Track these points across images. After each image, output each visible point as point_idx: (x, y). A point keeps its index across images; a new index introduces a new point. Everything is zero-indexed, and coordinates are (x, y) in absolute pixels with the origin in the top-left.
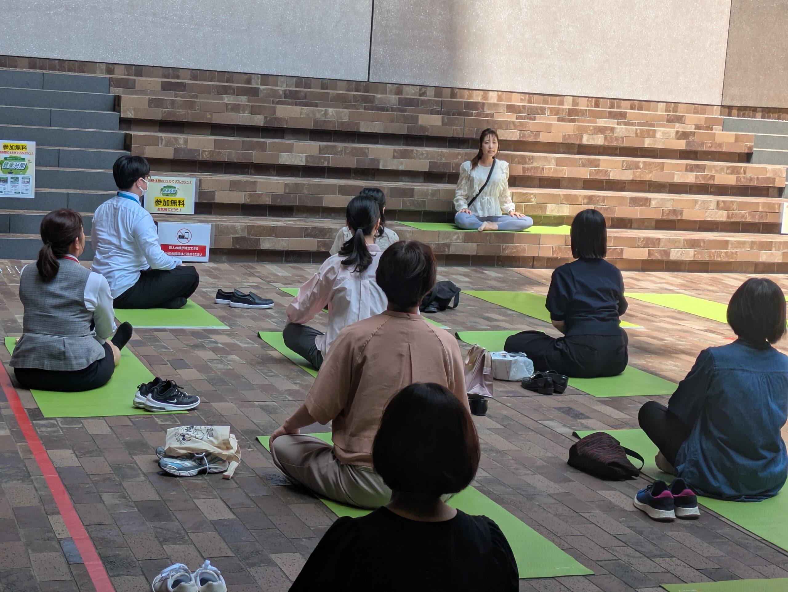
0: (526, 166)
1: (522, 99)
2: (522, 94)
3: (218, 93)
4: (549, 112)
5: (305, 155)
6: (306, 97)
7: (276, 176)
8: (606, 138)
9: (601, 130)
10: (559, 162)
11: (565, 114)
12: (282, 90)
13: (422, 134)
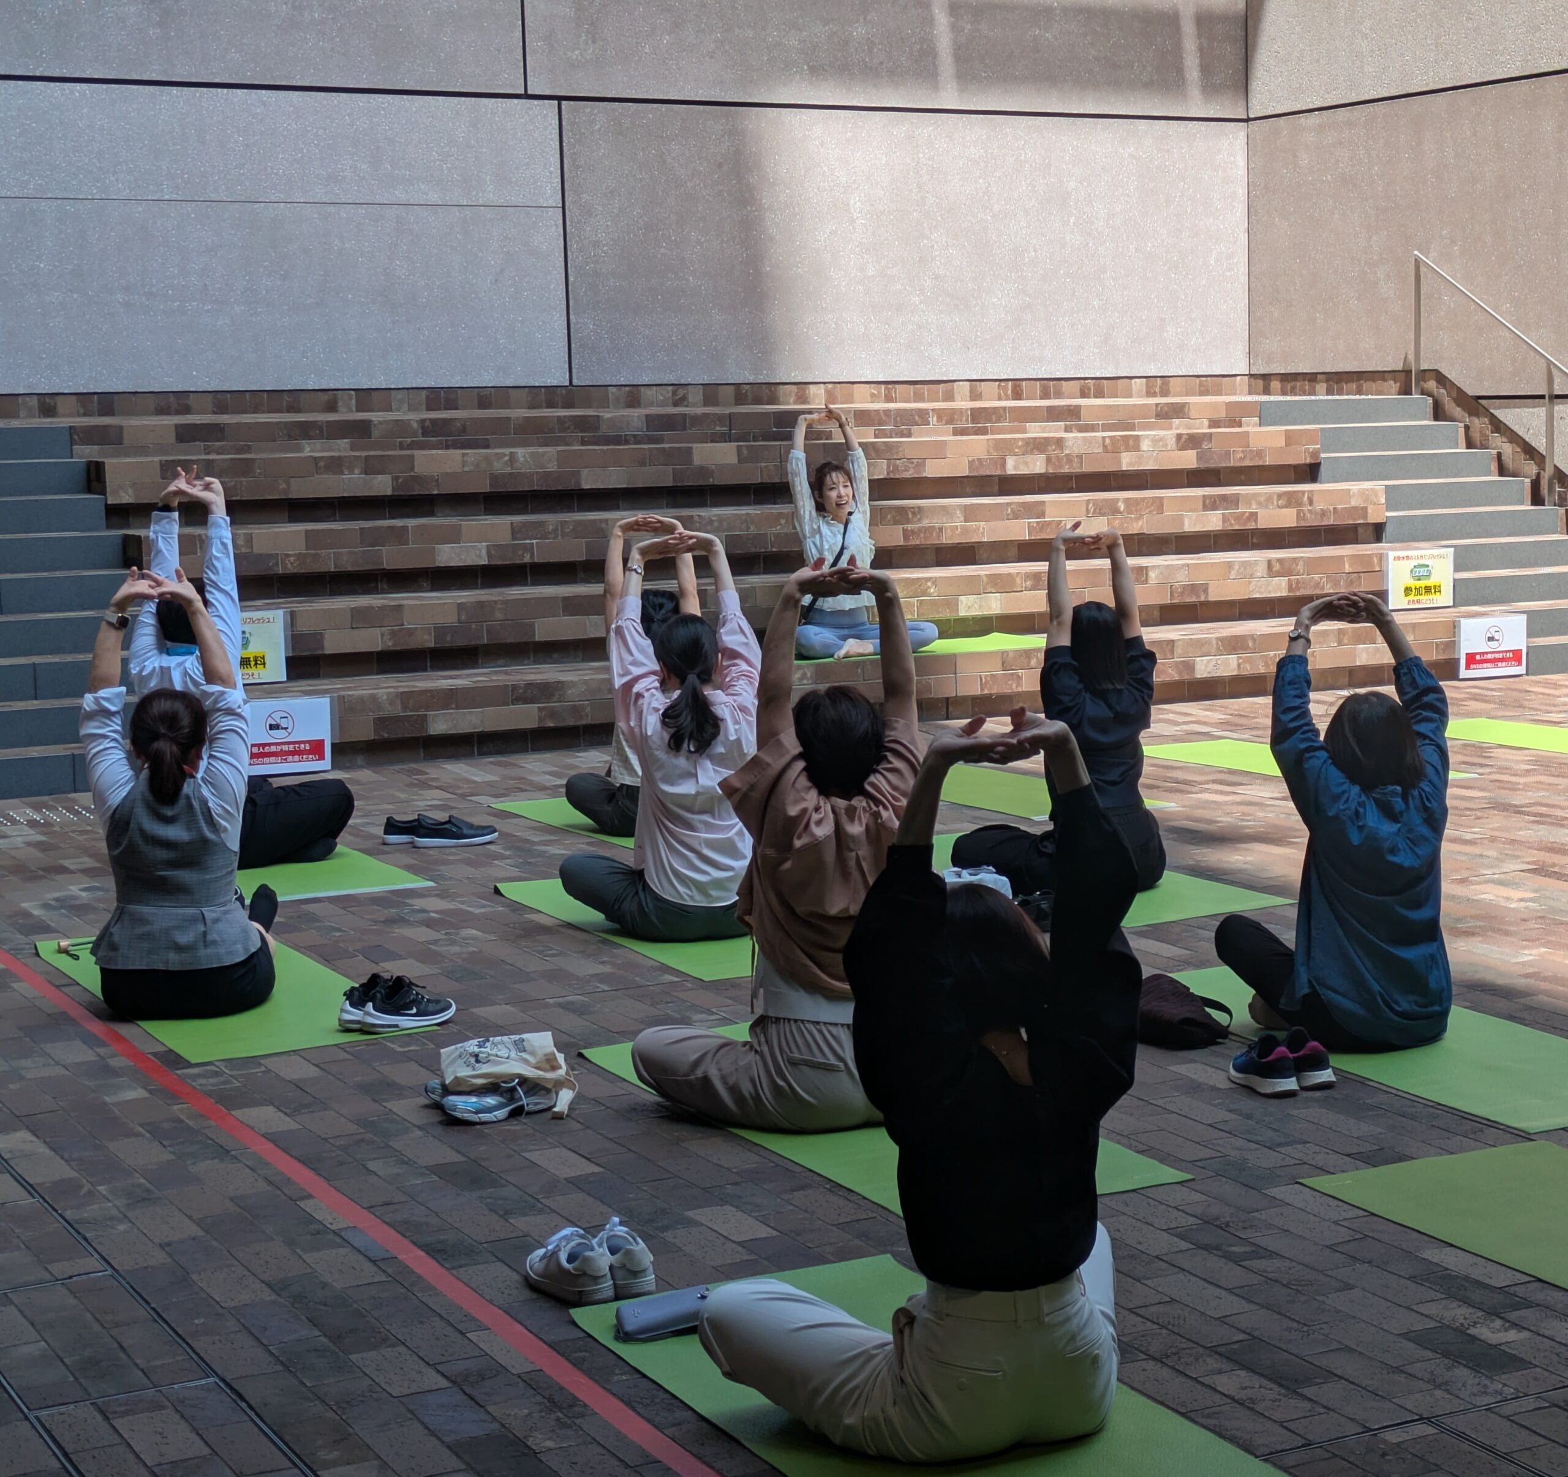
0: (909, 527)
1: (873, 395)
2: (872, 385)
3: (291, 437)
4: (935, 419)
5: (484, 544)
6: (464, 432)
7: (432, 590)
8: (1049, 460)
9: (1038, 446)
10: (970, 514)
11: (967, 420)
12: (417, 421)
13: (701, 483)
